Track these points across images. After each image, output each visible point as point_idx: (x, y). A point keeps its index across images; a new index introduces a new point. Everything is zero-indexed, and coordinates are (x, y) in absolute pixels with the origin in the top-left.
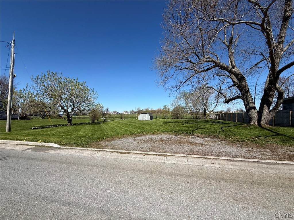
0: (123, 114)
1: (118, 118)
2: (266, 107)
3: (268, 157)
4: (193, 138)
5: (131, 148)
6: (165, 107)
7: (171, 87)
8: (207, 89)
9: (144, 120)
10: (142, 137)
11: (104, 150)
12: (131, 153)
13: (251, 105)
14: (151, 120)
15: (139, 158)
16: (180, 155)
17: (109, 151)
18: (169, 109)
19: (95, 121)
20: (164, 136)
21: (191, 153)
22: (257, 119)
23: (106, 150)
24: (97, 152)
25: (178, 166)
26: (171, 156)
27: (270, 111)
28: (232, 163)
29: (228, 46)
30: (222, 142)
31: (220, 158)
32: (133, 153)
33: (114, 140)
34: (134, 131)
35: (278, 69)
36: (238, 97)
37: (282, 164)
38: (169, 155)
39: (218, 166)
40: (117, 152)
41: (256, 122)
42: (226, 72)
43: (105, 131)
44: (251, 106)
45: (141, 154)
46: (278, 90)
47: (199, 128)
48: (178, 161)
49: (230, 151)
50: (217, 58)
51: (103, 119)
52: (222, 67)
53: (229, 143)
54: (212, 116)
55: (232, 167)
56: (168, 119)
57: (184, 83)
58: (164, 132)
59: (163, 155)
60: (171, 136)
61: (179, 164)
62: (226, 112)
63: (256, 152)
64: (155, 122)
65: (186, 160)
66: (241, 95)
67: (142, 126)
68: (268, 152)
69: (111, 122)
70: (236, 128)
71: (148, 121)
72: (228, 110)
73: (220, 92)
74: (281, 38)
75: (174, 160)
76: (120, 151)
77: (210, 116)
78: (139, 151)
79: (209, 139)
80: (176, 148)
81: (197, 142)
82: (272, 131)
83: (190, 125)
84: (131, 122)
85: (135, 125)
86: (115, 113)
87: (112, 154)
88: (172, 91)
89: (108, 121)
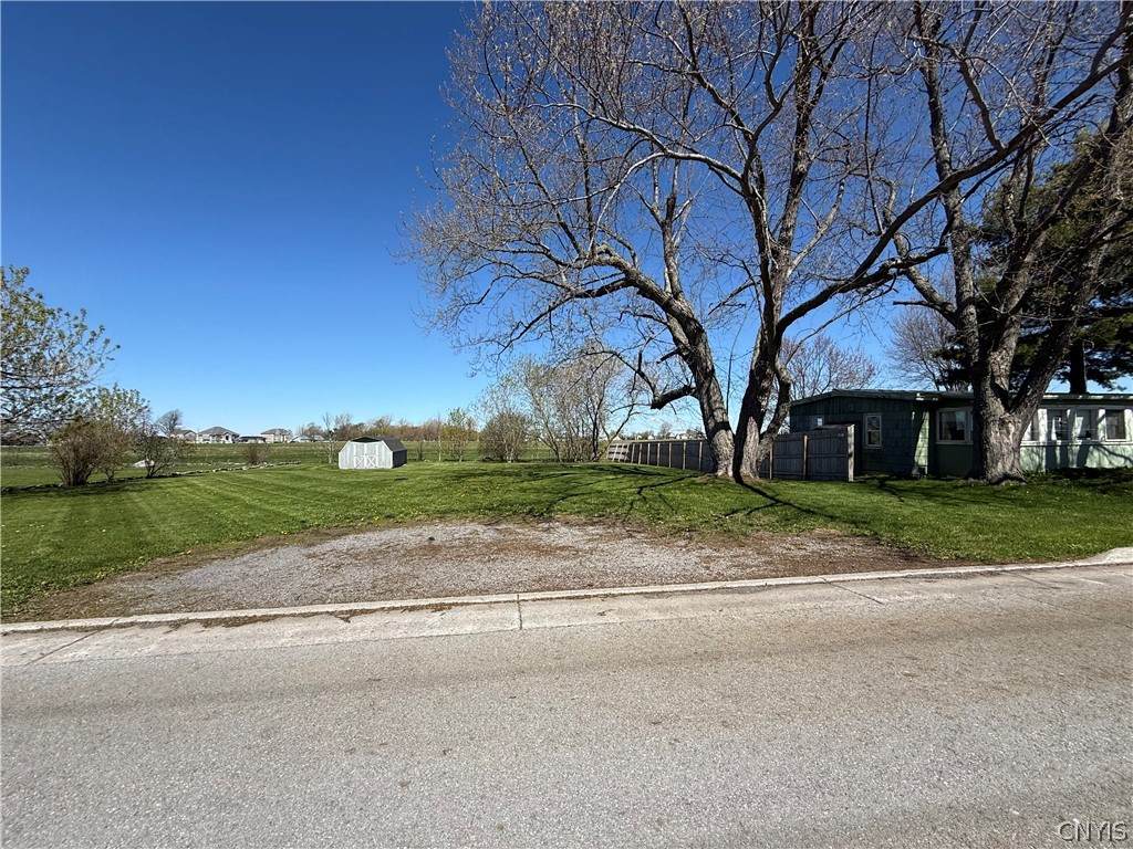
0: (260, 442)
1: (235, 459)
2: (752, 424)
3: (748, 570)
4: (547, 530)
5: (284, 595)
6: (456, 416)
7: (478, 337)
8: (602, 357)
9: (366, 466)
10: (344, 544)
11: (129, 620)
12: (284, 616)
13: (718, 415)
14: (395, 466)
15: (320, 633)
16: (494, 598)
17: (159, 624)
18: (470, 423)
19: (93, 479)
20: (440, 532)
21: (537, 586)
22: (731, 459)
23: (143, 619)
24: (81, 635)
25: (485, 639)
26: (462, 604)
27: (761, 436)
28: (657, 602)
29: (663, 225)
30: (639, 536)
31: (627, 592)
32: (293, 615)
33: (196, 566)
34: (312, 515)
35: (779, 317)
36: (686, 391)
37: (777, 586)
38: (453, 604)
39: (617, 619)
40: (207, 623)
41: (731, 467)
42: (656, 306)
43: (149, 524)
44: (719, 420)
45: (331, 613)
46: (778, 377)
47: (573, 492)
48: (484, 622)
49: (656, 563)
50: (633, 257)
51: (142, 464)
52: (645, 291)
53: (657, 539)
54: (616, 450)
55: (656, 616)
56: (467, 464)
57: (527, 328)
58: (443, 515)
59: (427, 607)
60: (471, 527)
61: (487, 634)
62: (659, 437)
63: (723, 560)
64: (411, 476)
65: (517, 615)
66: (694, 385)
67: (354, 493)
68: (752, 558)
69: (190, 480)
70: (679, 489)
71: (382, 470)
72: (664, 432)
73: (639, 371)
74: (788, 230)
75: (468, 622)
76: (227, 614)
77: (612, 450)
78: (324, 603)
79: (599, 530)
80: (485, 574)
81: (562, 543)
82: (764, 494)
83: (545, 482)
84: (301, 478)
85: (319, 489)
86: (219, 436)
87: (175, 635)
88: (483, 354)
89: (174, 475)
